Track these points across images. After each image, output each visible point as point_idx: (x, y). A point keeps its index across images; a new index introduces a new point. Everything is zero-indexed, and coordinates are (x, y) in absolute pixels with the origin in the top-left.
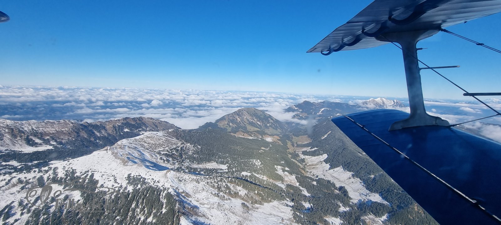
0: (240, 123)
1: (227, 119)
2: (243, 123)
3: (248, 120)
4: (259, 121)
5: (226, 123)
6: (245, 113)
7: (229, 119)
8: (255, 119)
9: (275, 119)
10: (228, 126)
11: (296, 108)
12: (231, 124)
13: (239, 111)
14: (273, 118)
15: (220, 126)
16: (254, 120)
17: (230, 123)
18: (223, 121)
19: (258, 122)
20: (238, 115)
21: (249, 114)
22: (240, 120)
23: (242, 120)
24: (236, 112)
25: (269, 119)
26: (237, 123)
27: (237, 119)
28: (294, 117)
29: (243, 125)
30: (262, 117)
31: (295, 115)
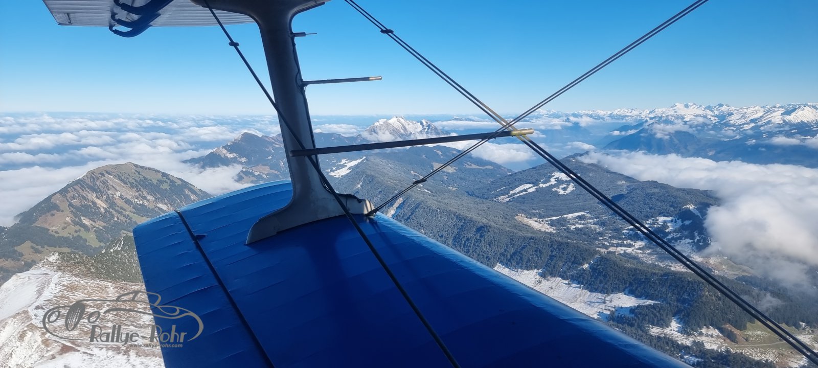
0: (113, 216)
1: (64, 205)
2: (117, 211)
3: (127, 201)
4: (162, 201)
5: (68, 219)
6: (112, 180)
7: (71, 205)
8: (149, 197)
9: (200, 190)
10: (82, 229)
12: (86, 222)
13: (92, 175)
14: (191, 187)
15: (56, 232)
16: (145, 198)
17: (83, 218)
18: (53, 215)
19: (160, 205)
20: (94, 189)
21: (125, 183)
22: (105, 206)
24: (84, 182)
25: (187, 192)
26: (101, 214)
27: (94, 203)
29: (124, 219)
30: (165, 186)
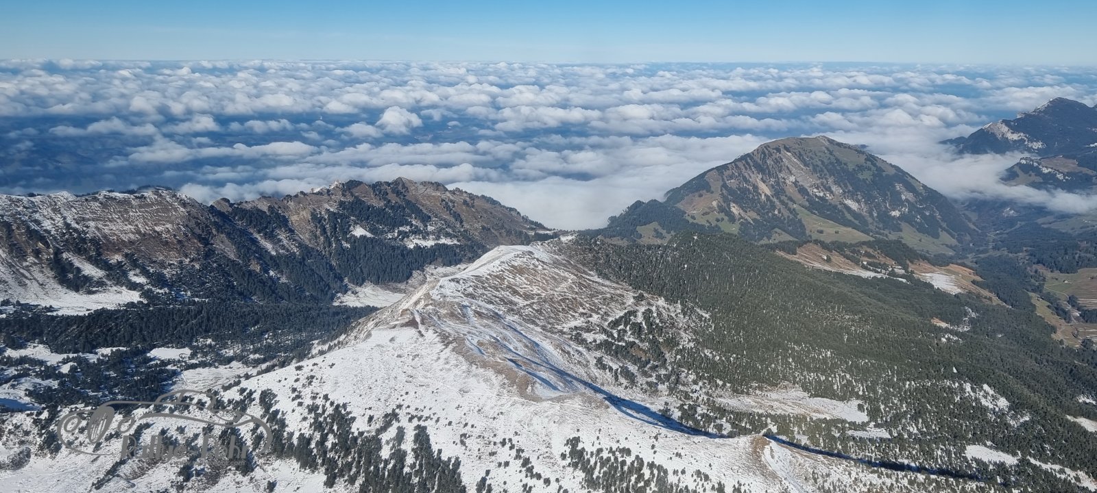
0: (773, 207)
1: (716, 185)
2: (782, 202)
3: (803, 191)
4: (853, 196)
5: (715, 203)
6: (788, 158)
7: (724, 186)
8: (834, 188)
9: (925, 187)
10: (726, 218)
11: (1015, 137)
12: (735, 210)
13: (764, 151)
14: (911, 181)
15: (693, 218)
16: (829, 189)
17: (732, 205)
18: (701, 196)
19: (849, 202)
20: (761, 169)
21: (806, 165)
22: (768, 192)
23: (779, 191)
24: (751, 158)
25: (898, 187)
26: (759, 202)
27: (756, 188)
28: (1010, 176)
29: (786, 213)
30: (866, 176)
31: (1017, 169)
